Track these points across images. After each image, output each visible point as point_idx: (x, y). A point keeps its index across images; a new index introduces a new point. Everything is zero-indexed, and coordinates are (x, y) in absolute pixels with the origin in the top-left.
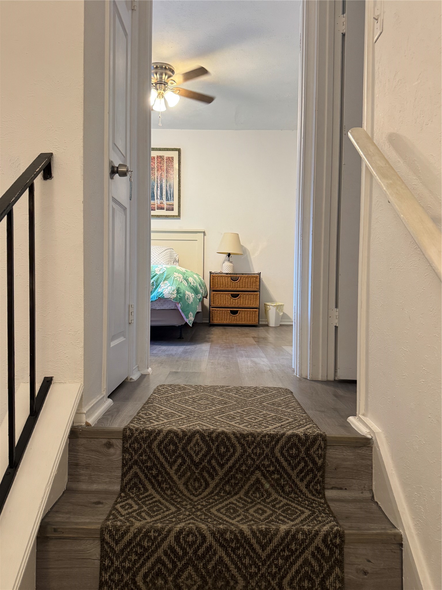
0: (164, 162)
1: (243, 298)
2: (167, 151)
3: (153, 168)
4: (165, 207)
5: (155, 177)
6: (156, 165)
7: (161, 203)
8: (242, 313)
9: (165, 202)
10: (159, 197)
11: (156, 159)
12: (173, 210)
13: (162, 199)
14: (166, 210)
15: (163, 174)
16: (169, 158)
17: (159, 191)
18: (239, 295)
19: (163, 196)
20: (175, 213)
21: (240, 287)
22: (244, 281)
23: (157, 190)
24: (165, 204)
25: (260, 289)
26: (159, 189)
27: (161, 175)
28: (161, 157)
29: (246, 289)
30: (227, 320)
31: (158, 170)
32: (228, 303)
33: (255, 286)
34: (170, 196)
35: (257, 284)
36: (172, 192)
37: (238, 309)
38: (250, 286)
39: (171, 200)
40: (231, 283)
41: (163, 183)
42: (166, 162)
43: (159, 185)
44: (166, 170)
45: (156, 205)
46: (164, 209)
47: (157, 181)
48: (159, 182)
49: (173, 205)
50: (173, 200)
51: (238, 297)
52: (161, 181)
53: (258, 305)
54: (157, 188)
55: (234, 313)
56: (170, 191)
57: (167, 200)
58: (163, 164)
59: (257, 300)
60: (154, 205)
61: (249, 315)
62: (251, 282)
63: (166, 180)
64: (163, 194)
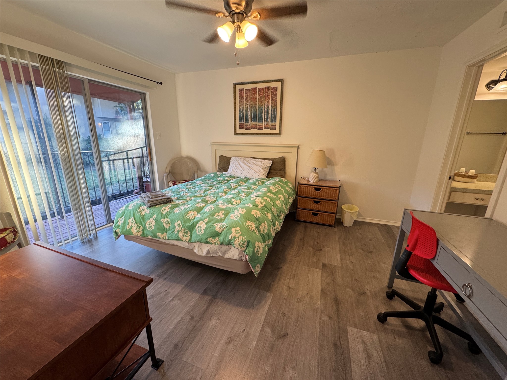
0: (270, 91)
1: (323, 204)
2: (273, 82)
3: (262, 97)
4: (270, 126)
5: (263, 104)
6: (264, 94)
7: (267, 124)
8: (321, 215)
9: (270, 123)
10: (265, 120)
11: (264, 90)
12: (275, 129)
13: (268, 121)
14: (271, 130)
15: (269, 102)
16: (274, 88)
17: (266, 115)
18: (320, 202)
19: (269, 119)
20: (277, 131)
21: (321, 196)
22: (325, 191)
23: (264, 115)
24: (270, 125)
25: (338, 200)
26: (266, 113)
27: (268, 102)
28: (268, 88)
29: (326, 198)
30: (309, 219)
31: (265, 99)
32: (311, 207)
33: (334, 196)
34: (274, 119)
35: (336, 195)
36: (275, 115)
37: (318, 212)
38: (330, 196)
39: (274, 122)
40: (315, 192)
41: (269, 109)
42: (272, 91)
43: (266, 110)
44: (271, 98)
45: (264, 125)
46: (269, 129)
47: (265, 107)
48: (266, 108)
49: (276, 126)
50: (276, 122)
51: (319, 204)
52: (268, 107)
53: (336, 211)
54: (265, 112)
55: (316, 214)
56: (274, 115)
57: (272, 122)
58: (269, 93)
59: (335, 207)
60: (262, 125)
61: (327, 218)
62: (331, 193)
63: (271, 106)
64: (269, 117)
